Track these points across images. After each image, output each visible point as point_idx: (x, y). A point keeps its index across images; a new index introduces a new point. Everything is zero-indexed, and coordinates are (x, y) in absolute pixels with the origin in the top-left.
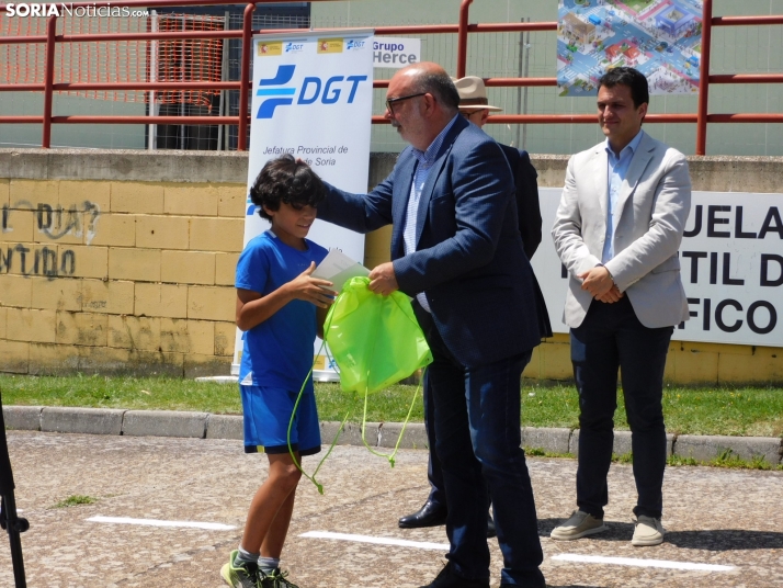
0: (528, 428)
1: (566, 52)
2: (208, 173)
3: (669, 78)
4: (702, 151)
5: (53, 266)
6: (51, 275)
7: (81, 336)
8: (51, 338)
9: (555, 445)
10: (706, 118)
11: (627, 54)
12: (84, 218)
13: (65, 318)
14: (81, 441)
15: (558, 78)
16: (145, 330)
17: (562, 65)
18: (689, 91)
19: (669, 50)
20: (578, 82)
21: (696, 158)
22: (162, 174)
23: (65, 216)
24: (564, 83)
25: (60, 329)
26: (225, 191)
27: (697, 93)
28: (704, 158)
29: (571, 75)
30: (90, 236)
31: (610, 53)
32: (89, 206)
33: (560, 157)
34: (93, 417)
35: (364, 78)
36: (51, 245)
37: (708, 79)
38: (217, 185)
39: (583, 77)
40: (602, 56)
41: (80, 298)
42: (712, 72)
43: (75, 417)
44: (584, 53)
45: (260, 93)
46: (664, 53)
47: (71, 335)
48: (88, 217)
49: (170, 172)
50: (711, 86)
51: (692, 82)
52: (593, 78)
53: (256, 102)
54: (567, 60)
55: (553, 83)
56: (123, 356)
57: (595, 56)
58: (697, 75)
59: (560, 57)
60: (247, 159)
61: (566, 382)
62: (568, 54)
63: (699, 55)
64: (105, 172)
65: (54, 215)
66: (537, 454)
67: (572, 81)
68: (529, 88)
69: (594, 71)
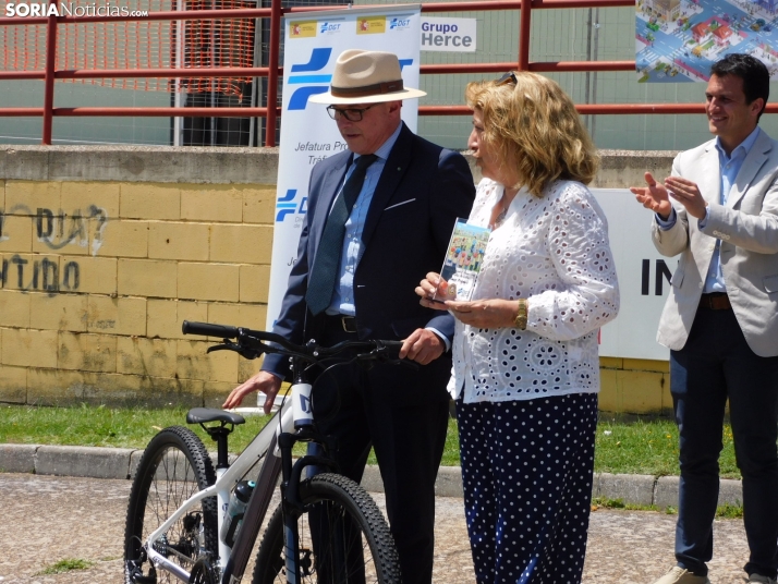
0: (604, 474)
1: (646, 31)
2: (231, 173)
5: (54, 280)
6: (52, 291)
7: (87, 361)
8: (52, 362)
9: (637, 495)
11: (717, 33)
12: (90, 225)
13: (68, 339)
14: (80, 487)
15: (637, 61)
16: (160, 354)
17: (641, 46)
19: (767, 29)
20: (660, 66)
22: (178, 174)
23: (67, 223)
24: (644, 67)
25: (62, 352)
26: (251, 194)
29: (653, 58)
30: (96, 245)
31: (697, 32)
32: (95, 211)
33: (640, 154)
34: (95, 458)
35: (409, 62)
36: (52, 256)
38: (242, 187)
39: (666, 60)
40: (689, 36)
41: (85, 317)
43: (75, 457)
44: (667, 32)
45: (292, 80)
46: (761, 32)
47: (75, 360)
48: (94, 223)
49: (187, 173)
52: (679, 62)
53: (288, 91)
54: (648, 40)
55: (631, 67)
56: (134, 383)
57: (680, 36)
59: (639, 37)
60: (275, 157)
61: (651, 416)
62: (649, 34)
64: (113, 172)
65: (55, 222)
66: (616, 505)
67: (653, 64)
68: (600, 73)
69: (679, 53)
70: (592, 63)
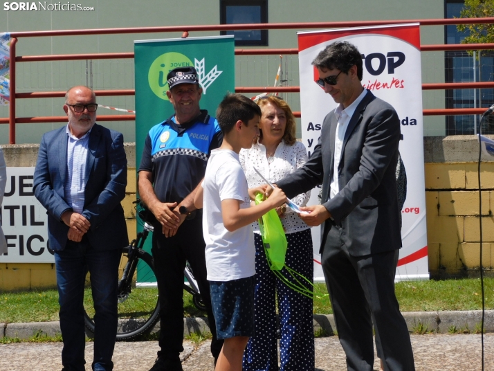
4: (13, 141)
10: (15, 121)
18: (3, 103)
21: (9, 146)
27: (8, 104)
28: (15, 146)
37: (15, 96)
42: (18, 91)
50: (17, 100)
51: (5, 97)
58: (8, 93)
63: (8, 81)
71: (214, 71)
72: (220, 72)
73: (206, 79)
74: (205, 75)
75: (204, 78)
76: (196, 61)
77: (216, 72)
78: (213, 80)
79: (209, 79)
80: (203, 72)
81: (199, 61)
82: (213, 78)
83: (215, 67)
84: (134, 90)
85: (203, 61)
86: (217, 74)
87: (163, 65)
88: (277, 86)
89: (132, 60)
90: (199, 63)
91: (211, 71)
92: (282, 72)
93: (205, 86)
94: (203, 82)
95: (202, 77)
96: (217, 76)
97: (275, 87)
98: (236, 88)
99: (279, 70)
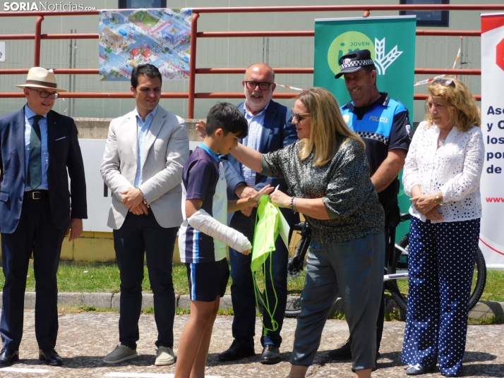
0: (85, 293)
1: (105, 52)
3: (171, 70)
4: (192, 116)
9: (102, 304)
10: (194, 96)
11: (144, 54)
15: (100, 69)
17: (102, 61)
18: (183, 78)
19: (170, 53)
20: (112, 72)
21: (189, 120)
24: (104, 72)
27: (188, 79)
28: (193, 121)
29: (108, 68)
31: (133, 54)
33: (102, 120)
37: (195, 71)
39: (116, 69)
40: (128, 56)
42: (197, 66)
44: (117, 54)
46: (167, 54)
50: (197, 76)
51: (185, 72)
52: (123, 70)
54: (106, 57)
55: (97, 72)
57: (123, 56)
58: (188, 68)
59: (101, 56)
61: (109, 263)
62: (106, 54)
63: (189, 56)
66: (91, 309)
67: (108, 71)
68: (77, 75)
69: (123, 65)
70: (73, 69)
71: (394, 51)
72: (401, 53)
73: (386, 59)
74: (386, 54)
75: (384, 58)
76: (376, 40)
77: (396, 52)
78: (393, 61)
79: (389, 59)
80: (383, 52)
81: (380, 40)
82: (393, 58)
83: (396, 48)
84: (313, 69)
85: (383, 40)
86: (397, 54)
87: (343, 44)
88: (456, 68)
89: (312, 38)
90: (380, 43)
91: (392, 52)
92: (462, 54)
93: (385, 66)
94: (382, 62)
95: (381, 57)
96: (397, 57)
97: (453, 69)
98: (416, 69)
99: (459, 51)
